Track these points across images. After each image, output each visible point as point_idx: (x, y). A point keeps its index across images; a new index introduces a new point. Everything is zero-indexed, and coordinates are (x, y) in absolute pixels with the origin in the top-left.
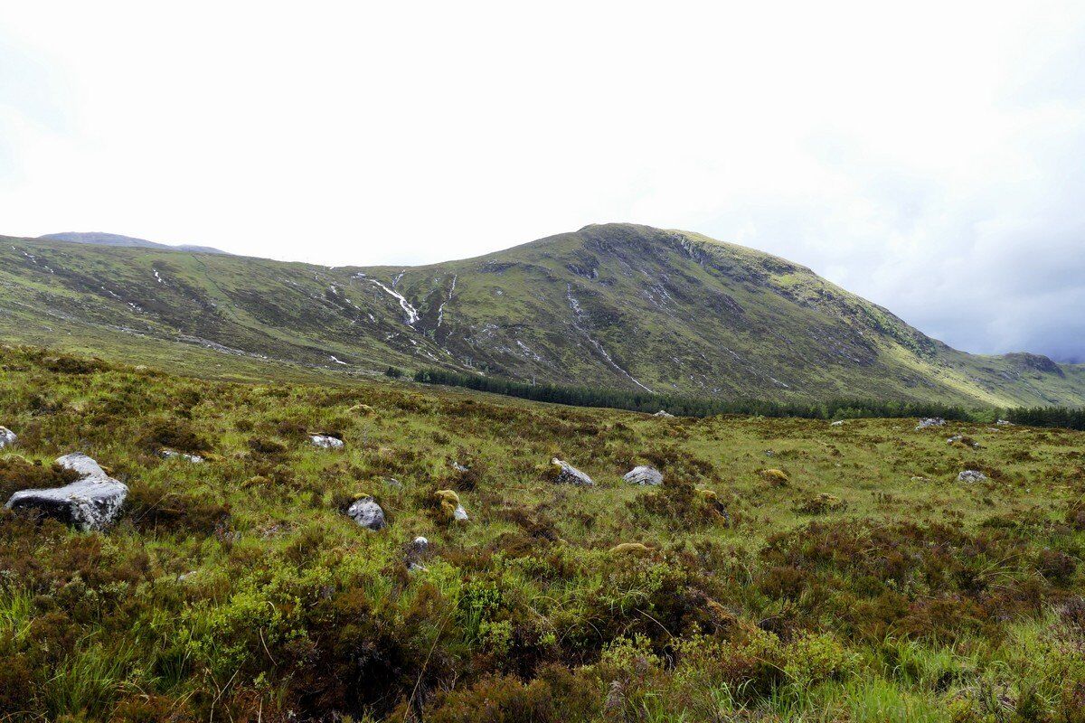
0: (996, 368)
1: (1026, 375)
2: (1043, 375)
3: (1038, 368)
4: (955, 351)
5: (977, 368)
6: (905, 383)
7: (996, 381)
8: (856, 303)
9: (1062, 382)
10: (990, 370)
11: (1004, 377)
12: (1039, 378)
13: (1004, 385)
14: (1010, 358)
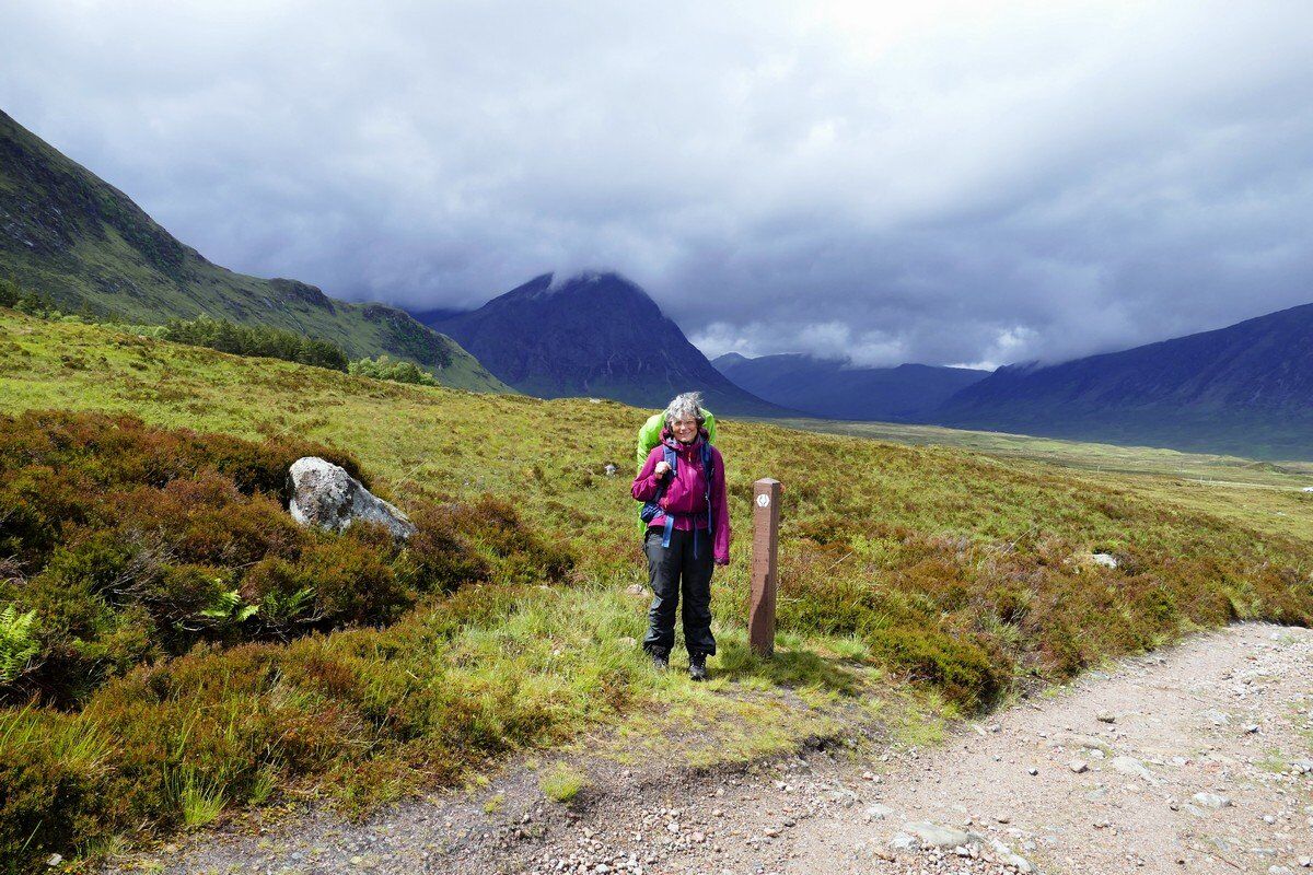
0: (256, 291)
1: (292, 305)
2: (311, 308)
3: (308, 300)
4: (210, 264)
5: (234, 289)
6: (99, 285)
7: (254, 307)
8: (66, 170)
9: (331, 319)
10: (249, 294)
11: (265, 304)
12: (306, 311)
13: (262, 314)
14: (279, 284)
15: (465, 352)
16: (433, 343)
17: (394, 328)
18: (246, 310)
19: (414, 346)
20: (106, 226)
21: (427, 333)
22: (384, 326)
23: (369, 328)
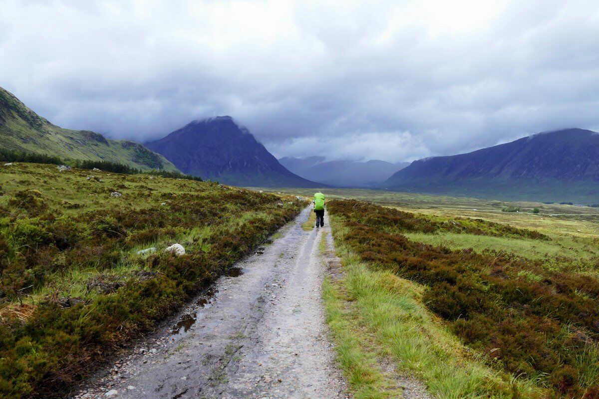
0: (74, 137)
1: (90, 143)
3: (97, 140)
5: (65, 136)
6: (22, 140)
7: (74, 144)
9: (108, 148)
10: (72, 138)
11: (79, 143)
12: (97, 145)
13: (78, 147)
14: (83, 133)
15: (168, 162)
16: (155, 158)
17: (137, 152)
18: (72, 146)
19: (147, 160)
20: (12, 111)
21: (152, 153)
22: (132, 151)
23: (125, 152)
